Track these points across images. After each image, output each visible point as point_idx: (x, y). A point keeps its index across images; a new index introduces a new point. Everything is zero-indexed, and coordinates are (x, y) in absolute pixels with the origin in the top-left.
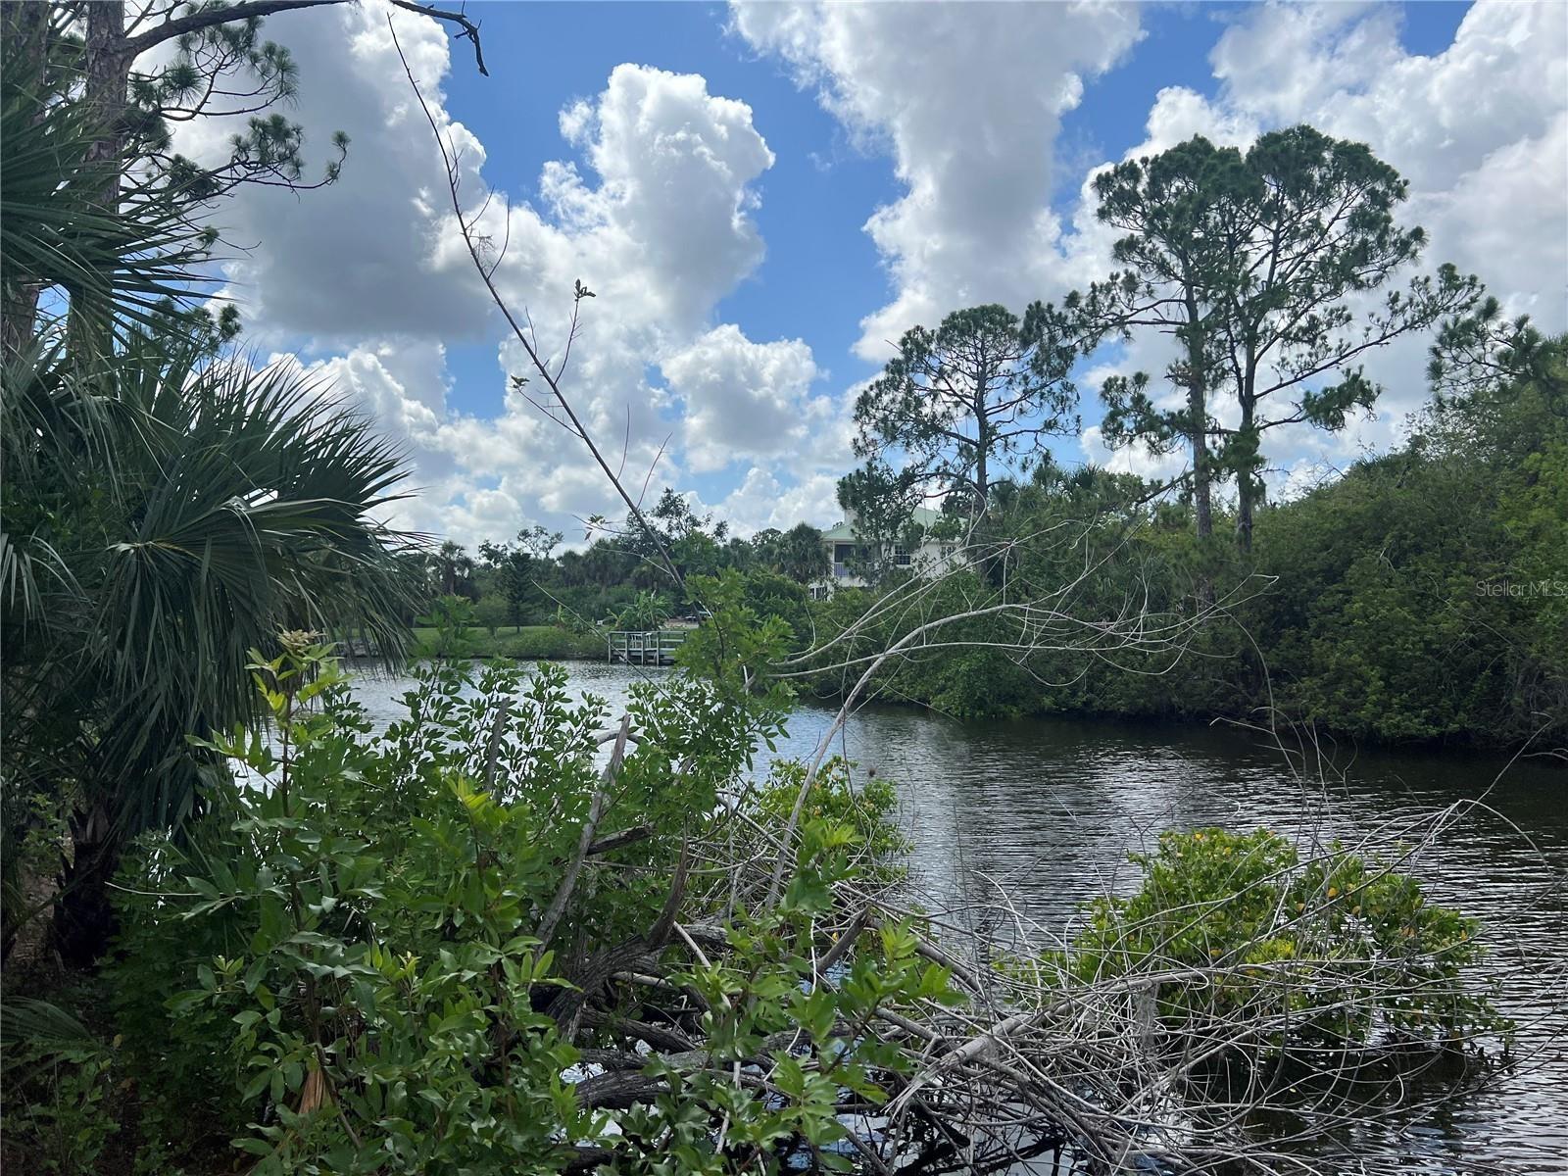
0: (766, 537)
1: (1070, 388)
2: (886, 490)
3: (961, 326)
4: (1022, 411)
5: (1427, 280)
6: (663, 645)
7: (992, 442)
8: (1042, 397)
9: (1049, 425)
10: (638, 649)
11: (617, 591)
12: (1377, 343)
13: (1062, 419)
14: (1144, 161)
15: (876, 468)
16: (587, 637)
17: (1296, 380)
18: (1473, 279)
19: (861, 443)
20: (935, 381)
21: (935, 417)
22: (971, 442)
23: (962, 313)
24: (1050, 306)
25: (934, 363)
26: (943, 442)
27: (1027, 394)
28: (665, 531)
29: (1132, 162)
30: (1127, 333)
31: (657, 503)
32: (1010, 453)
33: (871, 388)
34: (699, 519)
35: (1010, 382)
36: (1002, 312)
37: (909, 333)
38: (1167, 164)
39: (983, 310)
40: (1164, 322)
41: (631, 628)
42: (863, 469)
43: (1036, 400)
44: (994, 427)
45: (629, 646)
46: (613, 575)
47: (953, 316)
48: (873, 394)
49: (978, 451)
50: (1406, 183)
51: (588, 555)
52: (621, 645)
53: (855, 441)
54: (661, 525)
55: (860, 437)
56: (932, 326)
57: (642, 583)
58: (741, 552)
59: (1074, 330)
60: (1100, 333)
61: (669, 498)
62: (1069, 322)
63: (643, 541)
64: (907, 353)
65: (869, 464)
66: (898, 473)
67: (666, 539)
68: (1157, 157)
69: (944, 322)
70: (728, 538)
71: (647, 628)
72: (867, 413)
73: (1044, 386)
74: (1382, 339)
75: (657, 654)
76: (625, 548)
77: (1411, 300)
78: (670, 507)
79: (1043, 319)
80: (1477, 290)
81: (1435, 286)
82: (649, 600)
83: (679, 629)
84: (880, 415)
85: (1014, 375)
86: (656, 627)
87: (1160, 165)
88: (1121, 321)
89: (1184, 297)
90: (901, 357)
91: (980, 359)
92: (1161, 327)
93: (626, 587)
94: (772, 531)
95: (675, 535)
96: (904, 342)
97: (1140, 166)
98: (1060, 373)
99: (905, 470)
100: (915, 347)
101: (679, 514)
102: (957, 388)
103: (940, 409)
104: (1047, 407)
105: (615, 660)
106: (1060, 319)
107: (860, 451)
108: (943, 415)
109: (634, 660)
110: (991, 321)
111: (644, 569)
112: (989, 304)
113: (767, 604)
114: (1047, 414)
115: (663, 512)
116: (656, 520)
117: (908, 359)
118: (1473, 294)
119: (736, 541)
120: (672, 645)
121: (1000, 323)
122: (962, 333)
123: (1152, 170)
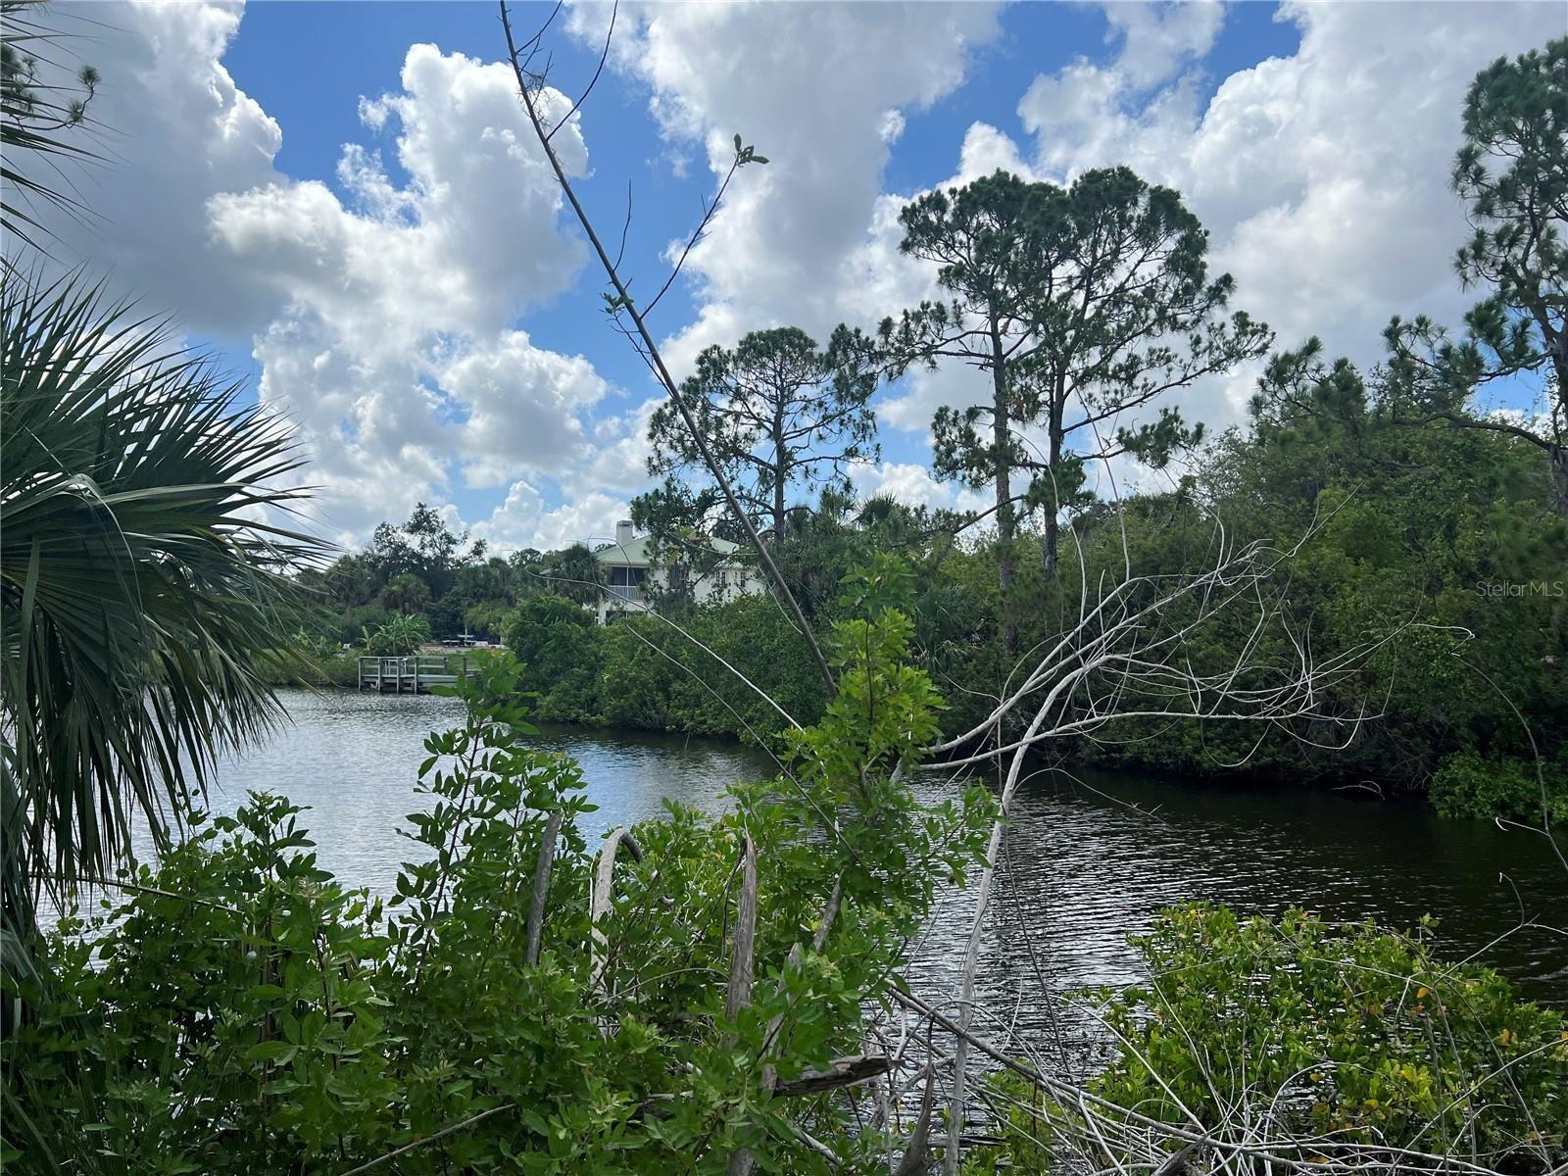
0: (524, 557)
1: (871, 416)
2: (684, 512)
3: (758, 348)
4: (821, 437)
5: (1223, 326)
6: (420, 671)
7: (790, 467)
8: (842, 423)
9: (851, 453)
10: (394, 676)
11: (364, 611)
12: (1179, 383)
13: (862, 447)
14: (953, 192)
15: (675, 489)
16: (334, 661)
17: (1103, 416)
18: (1265, 326)
19: (655, 462)
20: (731, 402)
21: (736, 438)
22: (769, 466)
23: (760, 334)
24: (858, 331)
25: (731, 382)
26: (742, 465)
27: (827, 419)
28: (417, 549)
29: (939, 192)
30: (933, 363)
31: (410, 519)
32: (811, 480)
33: (666, 406)
34: (455, 537)
35: (805, 408)
36: (800, 335)
37: (706, 352)
38: (975, 195)
39: (782, 332)
40: (969, 354)
41: (381, 653)
42: (663, 489)
43: (835, 426)
44: (791, 453)
45: (382, 672)
46: (359, 594)
47: (751, 336)
48: (667, 411)
49: (776, 474)
50: (1207, 233)
51: (330, 572)
52: (374, 671)
53: (650, 460)
54: (413, 542)
55: (653, 454)
56: (730, 346)
57: (392, 603)
58: (502, 572)
59: (881, 356)
60: (907, 362)
61: (422, 513)
62: (877, 348)
63: (391, 558)
64: (704, 372)
65: (668, 484)
66: (696, 495)
67: (419, 557)
68: (965, 188)
69: (741, 343)
70: (487, 557)
71: (401, 652)
72: (664, 432)
73: (843, 413)
74: (1184, 380)
75: (415, 682)
76: (373, 566)
77: (1211, 343)
78: (422, 522)
79: (849, 343)
80: (1268, 337)
81: (1231, 331)
82: (405, 622)
83: (437, 653)
84: (675, 433)
85: (809, 401)
86: (410, 652)
87: (969, 196)
88: (929, 351)
89: (989, 330)
90: (697, 376)
91: (779, 383)
92: (966, 359)
93: (374, 608)
94: (531, 551)
95: (428, 553)
96: (701, 361)
97: (948, 197)
98: (861, 398)
99: (703, 492)
100: (712, 364)
101: (433, 531)
102: (755, 410)
103: (742, 430)
104: (847, 434)
105: (366, 688)
106: (868, 344)
107: (654, 470)
108: (746, 436)
109: (387, 688)
110: (791, 344)
111: (394, 588)
112: (788, 327)
113: (552, 629)
114: (847, 441)
115: (414, 528)
116: (407, 536)
117: (705, 379)
118: (1265, 341)
119: (497, 562)
120: (430, 671)
121: (799, 346)
122: (761, 354)
123: (960, 201)
